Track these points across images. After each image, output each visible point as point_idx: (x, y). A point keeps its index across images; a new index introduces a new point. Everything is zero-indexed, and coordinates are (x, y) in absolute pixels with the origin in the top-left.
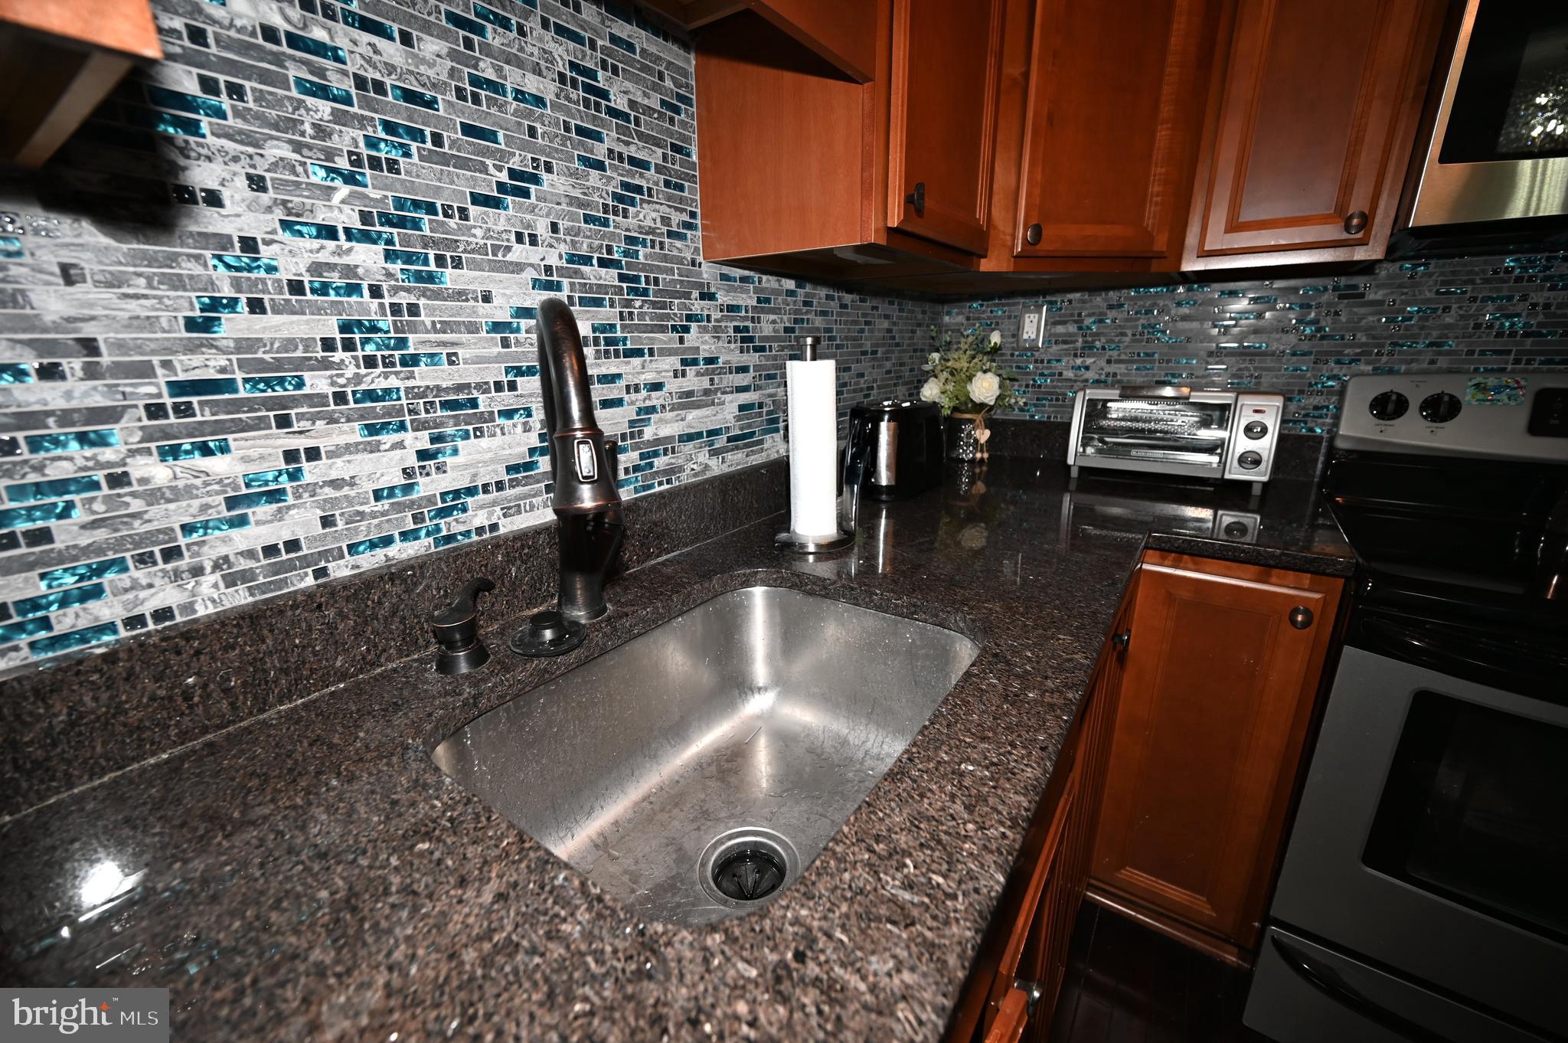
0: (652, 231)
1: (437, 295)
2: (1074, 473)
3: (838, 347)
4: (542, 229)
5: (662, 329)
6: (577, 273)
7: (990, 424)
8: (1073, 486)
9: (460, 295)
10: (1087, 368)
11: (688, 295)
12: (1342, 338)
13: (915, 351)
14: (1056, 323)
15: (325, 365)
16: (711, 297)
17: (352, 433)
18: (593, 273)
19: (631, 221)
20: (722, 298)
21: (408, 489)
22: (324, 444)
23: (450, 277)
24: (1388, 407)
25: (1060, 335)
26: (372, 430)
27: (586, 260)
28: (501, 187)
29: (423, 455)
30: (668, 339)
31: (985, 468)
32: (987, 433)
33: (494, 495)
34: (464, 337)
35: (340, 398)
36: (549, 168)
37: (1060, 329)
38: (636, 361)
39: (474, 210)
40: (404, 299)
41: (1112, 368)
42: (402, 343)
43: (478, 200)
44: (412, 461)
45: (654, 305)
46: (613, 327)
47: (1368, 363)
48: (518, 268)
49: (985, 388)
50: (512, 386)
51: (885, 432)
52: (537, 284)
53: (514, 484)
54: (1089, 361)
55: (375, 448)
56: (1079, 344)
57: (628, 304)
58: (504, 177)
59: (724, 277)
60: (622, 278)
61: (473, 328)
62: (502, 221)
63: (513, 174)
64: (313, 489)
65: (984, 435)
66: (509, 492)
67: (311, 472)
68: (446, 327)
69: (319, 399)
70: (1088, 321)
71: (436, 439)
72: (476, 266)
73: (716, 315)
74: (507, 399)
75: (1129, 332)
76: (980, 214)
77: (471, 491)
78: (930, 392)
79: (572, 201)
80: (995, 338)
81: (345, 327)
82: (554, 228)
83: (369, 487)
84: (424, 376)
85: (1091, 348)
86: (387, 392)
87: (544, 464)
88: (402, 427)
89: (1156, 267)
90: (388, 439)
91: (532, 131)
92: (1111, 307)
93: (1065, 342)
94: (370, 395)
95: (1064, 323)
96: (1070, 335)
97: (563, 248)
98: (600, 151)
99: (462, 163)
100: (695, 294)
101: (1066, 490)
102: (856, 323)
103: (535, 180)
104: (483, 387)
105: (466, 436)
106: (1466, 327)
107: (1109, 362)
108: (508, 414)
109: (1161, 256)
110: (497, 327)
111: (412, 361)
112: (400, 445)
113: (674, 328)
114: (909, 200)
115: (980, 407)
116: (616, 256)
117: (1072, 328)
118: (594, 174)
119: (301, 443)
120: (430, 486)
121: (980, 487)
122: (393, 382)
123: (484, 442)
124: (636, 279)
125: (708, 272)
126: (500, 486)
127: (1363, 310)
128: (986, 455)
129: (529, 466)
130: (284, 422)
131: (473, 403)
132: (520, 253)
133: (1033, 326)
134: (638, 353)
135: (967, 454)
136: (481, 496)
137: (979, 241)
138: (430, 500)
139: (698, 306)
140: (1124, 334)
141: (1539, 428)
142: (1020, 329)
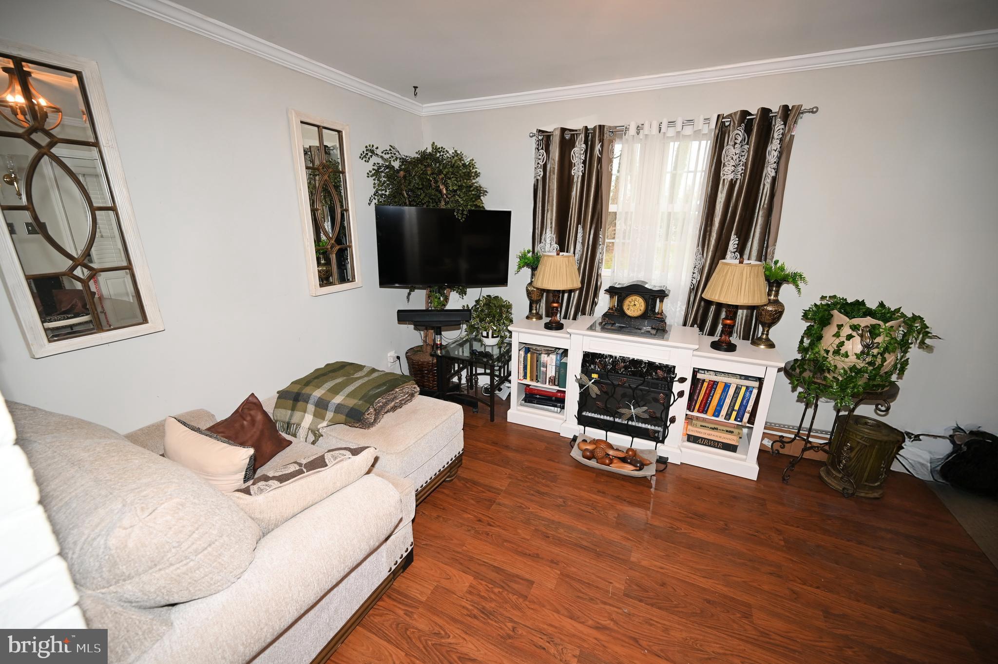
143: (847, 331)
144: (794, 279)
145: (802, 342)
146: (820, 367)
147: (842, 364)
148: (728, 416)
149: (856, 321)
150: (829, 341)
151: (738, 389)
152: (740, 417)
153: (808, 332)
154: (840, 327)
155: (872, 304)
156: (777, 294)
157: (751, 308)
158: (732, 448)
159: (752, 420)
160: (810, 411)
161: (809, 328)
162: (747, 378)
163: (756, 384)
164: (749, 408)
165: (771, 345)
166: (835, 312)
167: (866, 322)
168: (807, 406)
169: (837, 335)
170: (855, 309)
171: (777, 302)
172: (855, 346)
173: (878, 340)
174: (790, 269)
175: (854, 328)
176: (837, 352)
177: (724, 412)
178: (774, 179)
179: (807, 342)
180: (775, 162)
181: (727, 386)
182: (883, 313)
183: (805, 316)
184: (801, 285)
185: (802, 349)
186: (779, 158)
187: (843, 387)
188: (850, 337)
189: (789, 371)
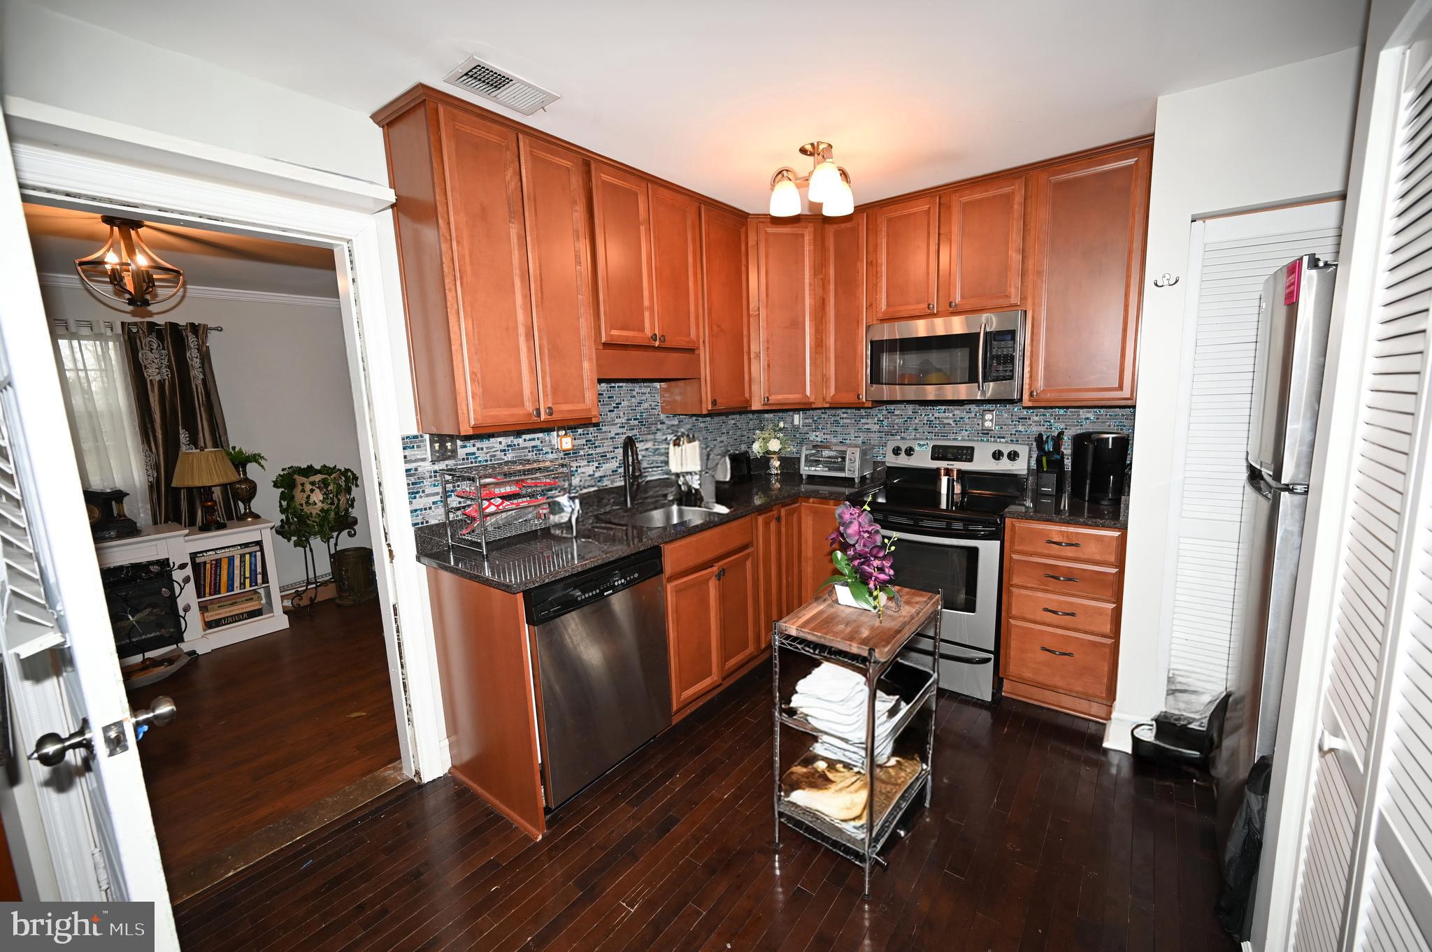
0: (647, 409)
1: (601, 433)
2: (804, 477)
3: (710, 432)
4: (622, 415)
5: (649, 434)
6: (629, 423)
7: (780, 459)
8: (804, 482)
9: (605, 432)
10: (817, 436)
11: (656, 424)
12: (893, 427)
13: (749, 430)
14: (805, 419)
15: (583, 449)
16: (664, 423)
17: (585, 462)
18: (633, 422)
19: (642, 408)
20: (667, 423)
21: (594, 475)
22: (582, 465)
23: (604, 429)
24: (896, 451)
25: (806, 423)
26: (588, 462)
27: (631, 420)
28: (614, 407)
29: (597, 467)
30: (651, 437)
31: (779, 477)
32: (779, 463)
33: (609, 477)
34: (606, 441)
35: (585, 455)
36: (623, 400)
37: (807, 421)
38: (642, 443)
39: (609, 413)
40: (596, 435)
41: (825, 436)
42: (595, 443)
43: (610, 411)
44: (595, 469)
45: (647, 428)
46: (636, 435)
47: (899, 436)
48: (616, 424)
49: (774, 445)
50: (614, 451)
52: (620, 427)
53: (613, 475)
54: (818, 433)
55: (589, 466)
56: (814, 427)
57: (640, 428)
58: (615, 405)
59: (667, 417)
60: (639, 422)
61: (607, 439)
62: (613, 415)
63: (616, 404)
64: (579, 474)
65: (777, 464)
66: (612, 477)
67: (580, 470)
68: (603, 439)
69: (581, 456)
70: (815, 418)
71: (599, 464)
72: (608, 425)
74: (613, 455)
75: (829, 423)
76: (747, 395)
77: (604, 476)
78: (757, 448)
79: (628, 406)
80: (781, 425)
81: (586, 441)
82: (624, 413)
83: (587, 474)
84: (598, 450)
85: (819, 428)
86: (592, 454)
87: (621, 470)
88: (593, 461)
89: (814, 406)
90: (591, 464)
91: (621, 394)
92: (822, 413)
93: (809, 426)
94: (589, 455)
95: (808, 419)
96: (811, 423)
97: (626, 418)
98: (635, 393)
99: (607, 404)
100: (659, 423)
101: (802, 484)
102: (718, 423)
103: (620, 404)
104: (608, 452)
105: (604, 463)
106: (921, 424)
107: (824, 434)
108: (613, 458)
109: (814, 403)
110: (611, 438)
111: (596, 447)
112: (593, 465)
113: (653, 433)
114: (712, 403)
115: (775, 453)
116: (638, 417)
117: (811, 421)
118: (633, 399)
119: (578, 464)
120: (597, 475)
121: (778, 485)
122: (593, 452)
123: (608, 465)
124: (642, 422)
125: (662, 416)
126: (610, 475)
127: (895, 417)
128: (779, 472)
129: (616, 471)
130: (576, 460)
131: (606, 456)
132: (617, 421)
133: (797, 419)
134: (643, 441)
135: (774, 471)
136: (606, 478)
137: (748, 402)
138: (597, 478)
139: (659, 426)
140: (827, 424)
141: (933, 458)
142: (793, 420)
143: (308, 487)
144: (256, 458)
145: (281, 505)
146: (303, 519)
147: (315, 511)
148: (243, 585)
149: (312, 479)
150: (300, 497)
151: (243, 556)
152: (254, 582)
153: (283, 497)
154: (303, 485)
155: (318, 467)
156: (245, 473)
157: (224, 486)
158: (257, 613)
159: (265, 580)
160: (308, 549)
161: (282, 493)
162: (246, 545)
163: (258, 548)
164: (259, 570)
165: (257, 517)
166: (296, 477)
167: (318, 478)
168: (305, 547)
169: (303, 491)
170: (309, 471)
171: (246, 480)
172: (317, 497)
173: (330, 488)
174: (248, 450)
175: (313, 483)
176: (307, 503)
177: (237, 584)
178: (204, 381)
179: (284, 503)
180: (200, 367)
181: (231, 559)
182: (326, 470)
183: (276, 485)
184: (263, 462)
185: (283, 511)
186: (202, 363)
187: (321, 526)
188: (312, 491)
189: (283, 531)
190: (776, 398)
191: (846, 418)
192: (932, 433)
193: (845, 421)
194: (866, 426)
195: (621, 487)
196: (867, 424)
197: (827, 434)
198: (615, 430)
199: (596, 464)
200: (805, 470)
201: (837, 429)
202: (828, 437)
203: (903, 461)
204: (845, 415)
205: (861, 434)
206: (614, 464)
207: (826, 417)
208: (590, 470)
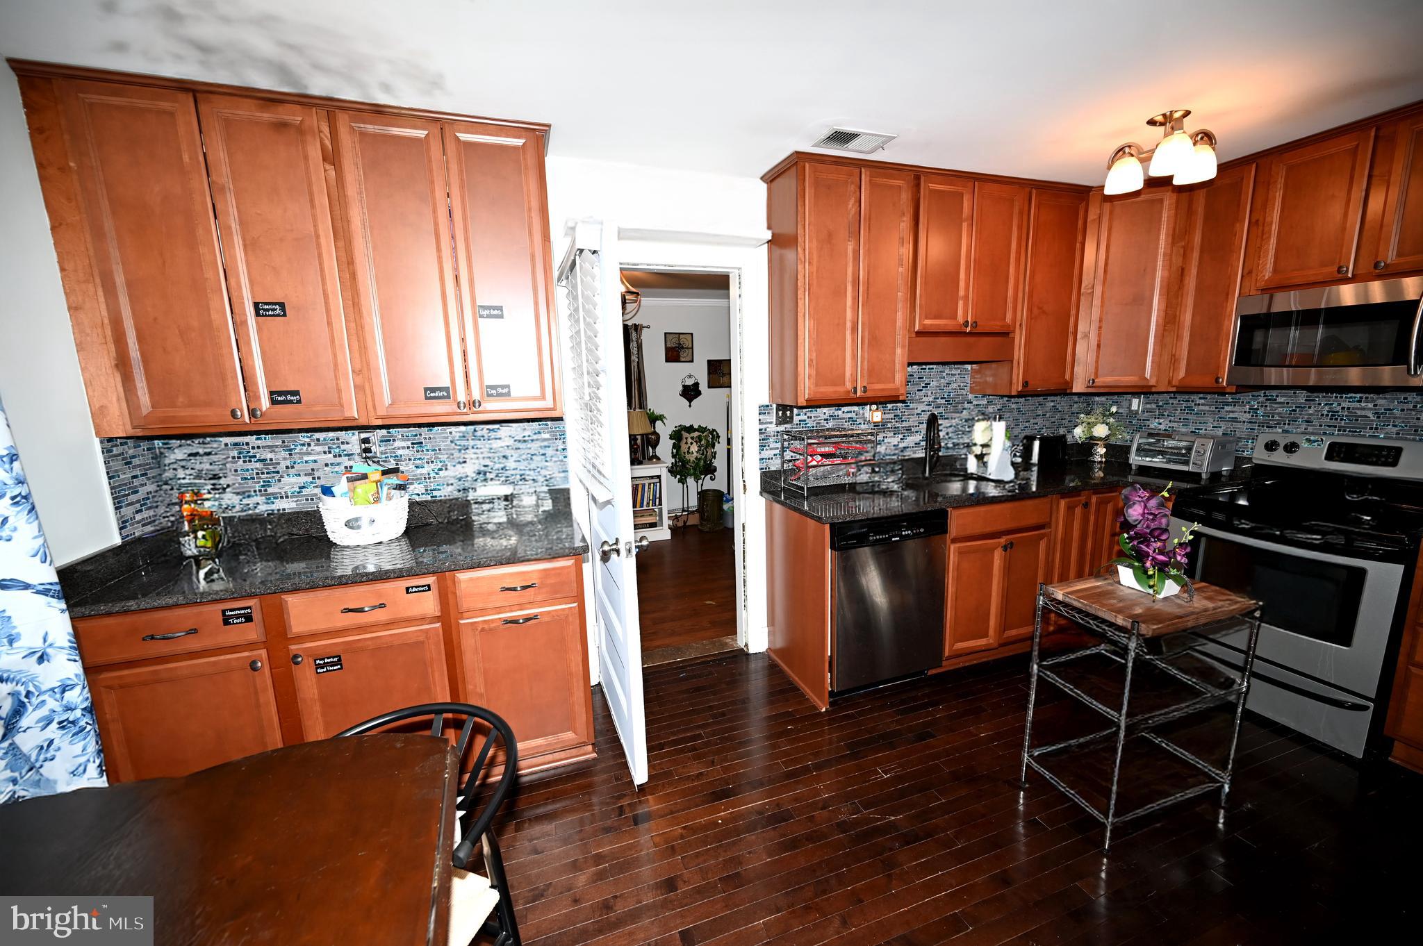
0: (955, 389)
1: (909, 409)
2: (1134, 467)
3: (1023, 414)
4: (929, 394)
5: (955, 412)
6: (936, 402)
7: (1106, 446)
8: (1133, 473)
9: (912, 409)
10: (1160, 424)
11: (964, 403)
12: (1273, 417)
13: (1072, 413)
14: (1147, 403)
15: (891, 422)
16: (972, 403)
17: (892, 434)
18: (940, 401)
19: (950, 388)
20: (975, 403)
21: (898, 445)
22: (888, 436)
23: (911, 406)
24: (1271, 447)
25: (1148, 409)
26: (895, 434)
27: (938, 399)
28: (923, 387)
29: (902, 439)
30: (958, 415)
31: (1103, 465)
32: (1105, 450)
33: (912, 449)
34: (912, 417)
35: (892, 428)
36: (933, 381)
37: (1148, 406)
38: (945, 421)
39: (917, 392)
40: (903, 410)
41: (1172, 424)
42: (902, 418)
43: (918, 390)
44: (900, 440)
45: (954, 407)
46: (942, 413)
47: (1280, 428)
48: (923, 402)
49: (1101, 431)
50: (918, 426)
51: (1037, 444)
52: (926, 405)
53: (916, 447)
54: (1161, 421)
55: (894, 437)
56: (1157, 413)
57: (946, 407)
59: (976, 397)
60: (946, 401)
61: (913, 415)
62: (922, 393)
63: (925, 384)
64: (885, 443)
65: (1102, 451)
66: (915, 449)
67: (886, 440)
68: (909, 415)
69: (889, 428)
70: (1161, 404)
71: (904, 436)
72: (916, 403)
73: (972, 407)
74: (917, 429)
75: (1179, 409)
76: (1067, 377)
77: (907, 448)
78: (1079, 433)
79: (937, 387)
80: (1114, 409)
81: (894, 416)
82: (932, 393)
83: (893, 444)
84: (904, 424)
85: (1164, 415)
86: (898, 427)
87: (923, 443)
88: (899, 433)
89: (1157, 390)
90: (897, 436)
91: (931, 375)
92: (1168, 398)
93: (1152, 412)
94: (895, 428)
95: (1150, 404)
96: (1153, 409)
97: (933, 397)
98: (944, 374)
99: (917, 384)
100: (966, 402)
101: (1130, 474)
102: (1033, 405)
103: (929, 384)
104: (913, 426)
105: (908, 436)
106: (1318, 415)
107: (1170, 421)
108: (917, 432)
109: (1154, 386)
110: (917, 414)
111: (902, 421)
113: (959, 412)
114: (1023, 383)
115: (1100, 439)
116: (946, 396)
117: (1154, 406)
118: (942, 379)
119: (885, 435)
120: (901, 445)
121: (1101, 474)
122: (899, 425)
123: (912, 438)
124: (949, 401)
125: (970, 396)
126: (913, 447)
127: (1276, 406)
128: (1104, 460)
129: (919, 444)
130: (884, 431)
131: (911, 430)
132: (924, 399)
133: (1135, 404)
134: (947, 419)
135: (1098, 459)
136: (909, 449)
137: (1069, 384)
138: (901, 448)
139: (966, 405)
140: (1176, 410)
141: (1329, 457)
142: (1130, 405)
143: (690, 440)
144: (661, 418)
145: (672, 453)
146: (684, 462)
147: (692, 458)
148: (648, 504)
149: (692, 435)
150: (684, 448)
151: (650, 484)
152: (654, 504)
153: (674, 446)
154: (686, 438)
155: (696, 426)
156: (654, 428)
157: (642, 435)
158: (653, 525)
159: (660, 504)
160: (685, 485)
161: (674, 443)
162: (652, 477)
163: (658, 480)
164: (658, 496)
165: (658, 459)
166: (683, 432)
167: (696, 434)
168: (683, 484)
169: (686, 443)
170: (690, 429)
171: (655, 433)
172: (694, 448)
173: (702, 442)
174: (657, 412)
175: (692, 438)
176: (688, 452)
177: (645, 503)
178: (638, 363)
179: (675, 451)
181: (644, 485)
182: (702, 429)
183: (671, 438)
184: (665, 420)
185: (674, 456)
186: (638, 351)
187: (695, 469)
188: (692, 443)
189: (672, 471)
190: (1105, 380)
191: (1203, 405)
192: (1335, 427)
193: (1201, 408)
194: (1231, 415)
195: (921, 458)
196: (1233, 412)
197: (1175, 422)
198: (921, 407)
199: (901, 436)
200: (1135, 459)
201: (1189, 417)
202: (1175, 425)
203: (1280, 458)
204: (1203, 401)
205: (1222, 424)
206: (918, 438)
207: (1175, 402)
208: (895, 441)
